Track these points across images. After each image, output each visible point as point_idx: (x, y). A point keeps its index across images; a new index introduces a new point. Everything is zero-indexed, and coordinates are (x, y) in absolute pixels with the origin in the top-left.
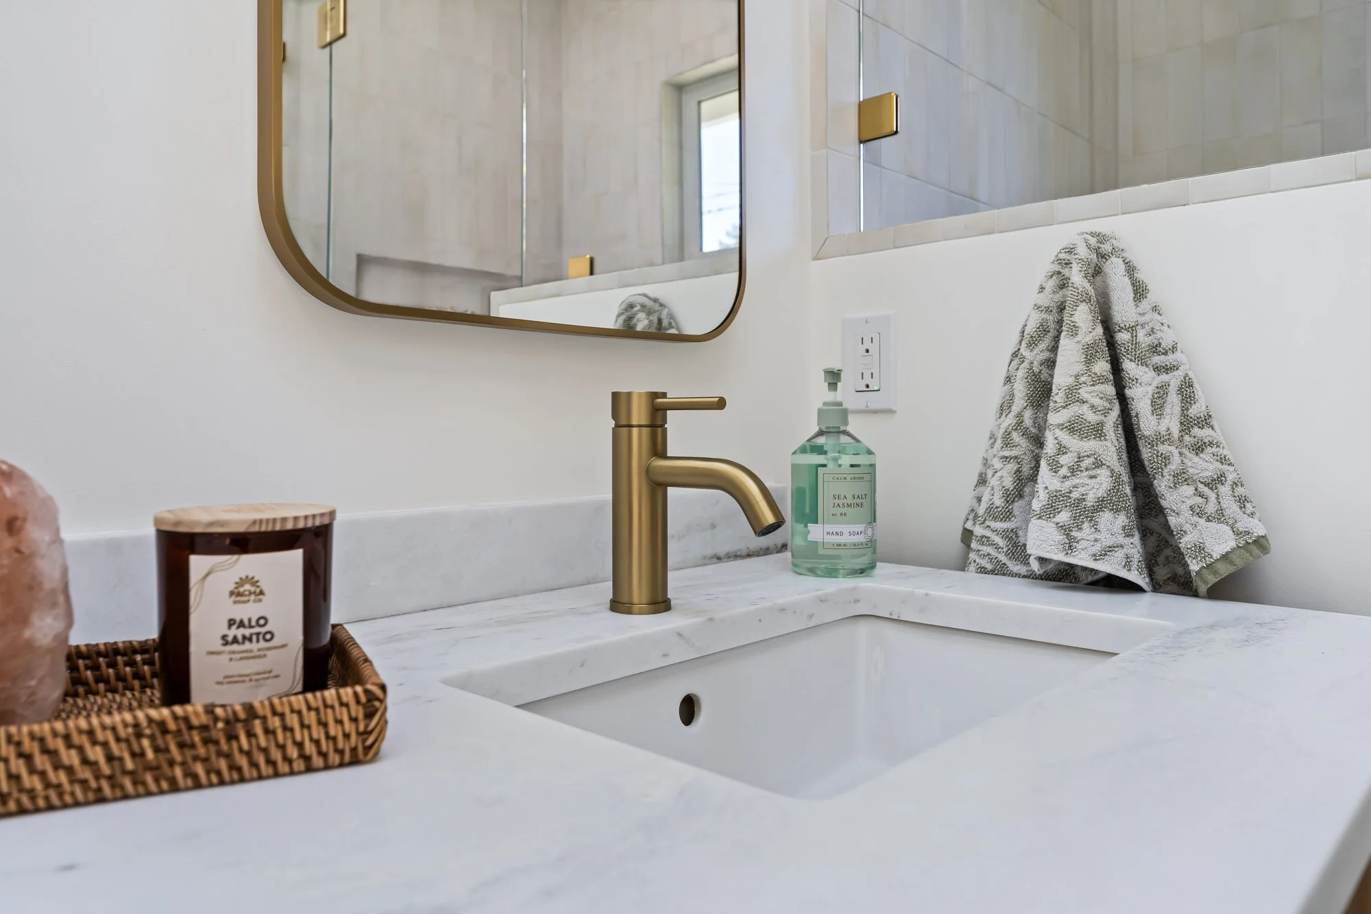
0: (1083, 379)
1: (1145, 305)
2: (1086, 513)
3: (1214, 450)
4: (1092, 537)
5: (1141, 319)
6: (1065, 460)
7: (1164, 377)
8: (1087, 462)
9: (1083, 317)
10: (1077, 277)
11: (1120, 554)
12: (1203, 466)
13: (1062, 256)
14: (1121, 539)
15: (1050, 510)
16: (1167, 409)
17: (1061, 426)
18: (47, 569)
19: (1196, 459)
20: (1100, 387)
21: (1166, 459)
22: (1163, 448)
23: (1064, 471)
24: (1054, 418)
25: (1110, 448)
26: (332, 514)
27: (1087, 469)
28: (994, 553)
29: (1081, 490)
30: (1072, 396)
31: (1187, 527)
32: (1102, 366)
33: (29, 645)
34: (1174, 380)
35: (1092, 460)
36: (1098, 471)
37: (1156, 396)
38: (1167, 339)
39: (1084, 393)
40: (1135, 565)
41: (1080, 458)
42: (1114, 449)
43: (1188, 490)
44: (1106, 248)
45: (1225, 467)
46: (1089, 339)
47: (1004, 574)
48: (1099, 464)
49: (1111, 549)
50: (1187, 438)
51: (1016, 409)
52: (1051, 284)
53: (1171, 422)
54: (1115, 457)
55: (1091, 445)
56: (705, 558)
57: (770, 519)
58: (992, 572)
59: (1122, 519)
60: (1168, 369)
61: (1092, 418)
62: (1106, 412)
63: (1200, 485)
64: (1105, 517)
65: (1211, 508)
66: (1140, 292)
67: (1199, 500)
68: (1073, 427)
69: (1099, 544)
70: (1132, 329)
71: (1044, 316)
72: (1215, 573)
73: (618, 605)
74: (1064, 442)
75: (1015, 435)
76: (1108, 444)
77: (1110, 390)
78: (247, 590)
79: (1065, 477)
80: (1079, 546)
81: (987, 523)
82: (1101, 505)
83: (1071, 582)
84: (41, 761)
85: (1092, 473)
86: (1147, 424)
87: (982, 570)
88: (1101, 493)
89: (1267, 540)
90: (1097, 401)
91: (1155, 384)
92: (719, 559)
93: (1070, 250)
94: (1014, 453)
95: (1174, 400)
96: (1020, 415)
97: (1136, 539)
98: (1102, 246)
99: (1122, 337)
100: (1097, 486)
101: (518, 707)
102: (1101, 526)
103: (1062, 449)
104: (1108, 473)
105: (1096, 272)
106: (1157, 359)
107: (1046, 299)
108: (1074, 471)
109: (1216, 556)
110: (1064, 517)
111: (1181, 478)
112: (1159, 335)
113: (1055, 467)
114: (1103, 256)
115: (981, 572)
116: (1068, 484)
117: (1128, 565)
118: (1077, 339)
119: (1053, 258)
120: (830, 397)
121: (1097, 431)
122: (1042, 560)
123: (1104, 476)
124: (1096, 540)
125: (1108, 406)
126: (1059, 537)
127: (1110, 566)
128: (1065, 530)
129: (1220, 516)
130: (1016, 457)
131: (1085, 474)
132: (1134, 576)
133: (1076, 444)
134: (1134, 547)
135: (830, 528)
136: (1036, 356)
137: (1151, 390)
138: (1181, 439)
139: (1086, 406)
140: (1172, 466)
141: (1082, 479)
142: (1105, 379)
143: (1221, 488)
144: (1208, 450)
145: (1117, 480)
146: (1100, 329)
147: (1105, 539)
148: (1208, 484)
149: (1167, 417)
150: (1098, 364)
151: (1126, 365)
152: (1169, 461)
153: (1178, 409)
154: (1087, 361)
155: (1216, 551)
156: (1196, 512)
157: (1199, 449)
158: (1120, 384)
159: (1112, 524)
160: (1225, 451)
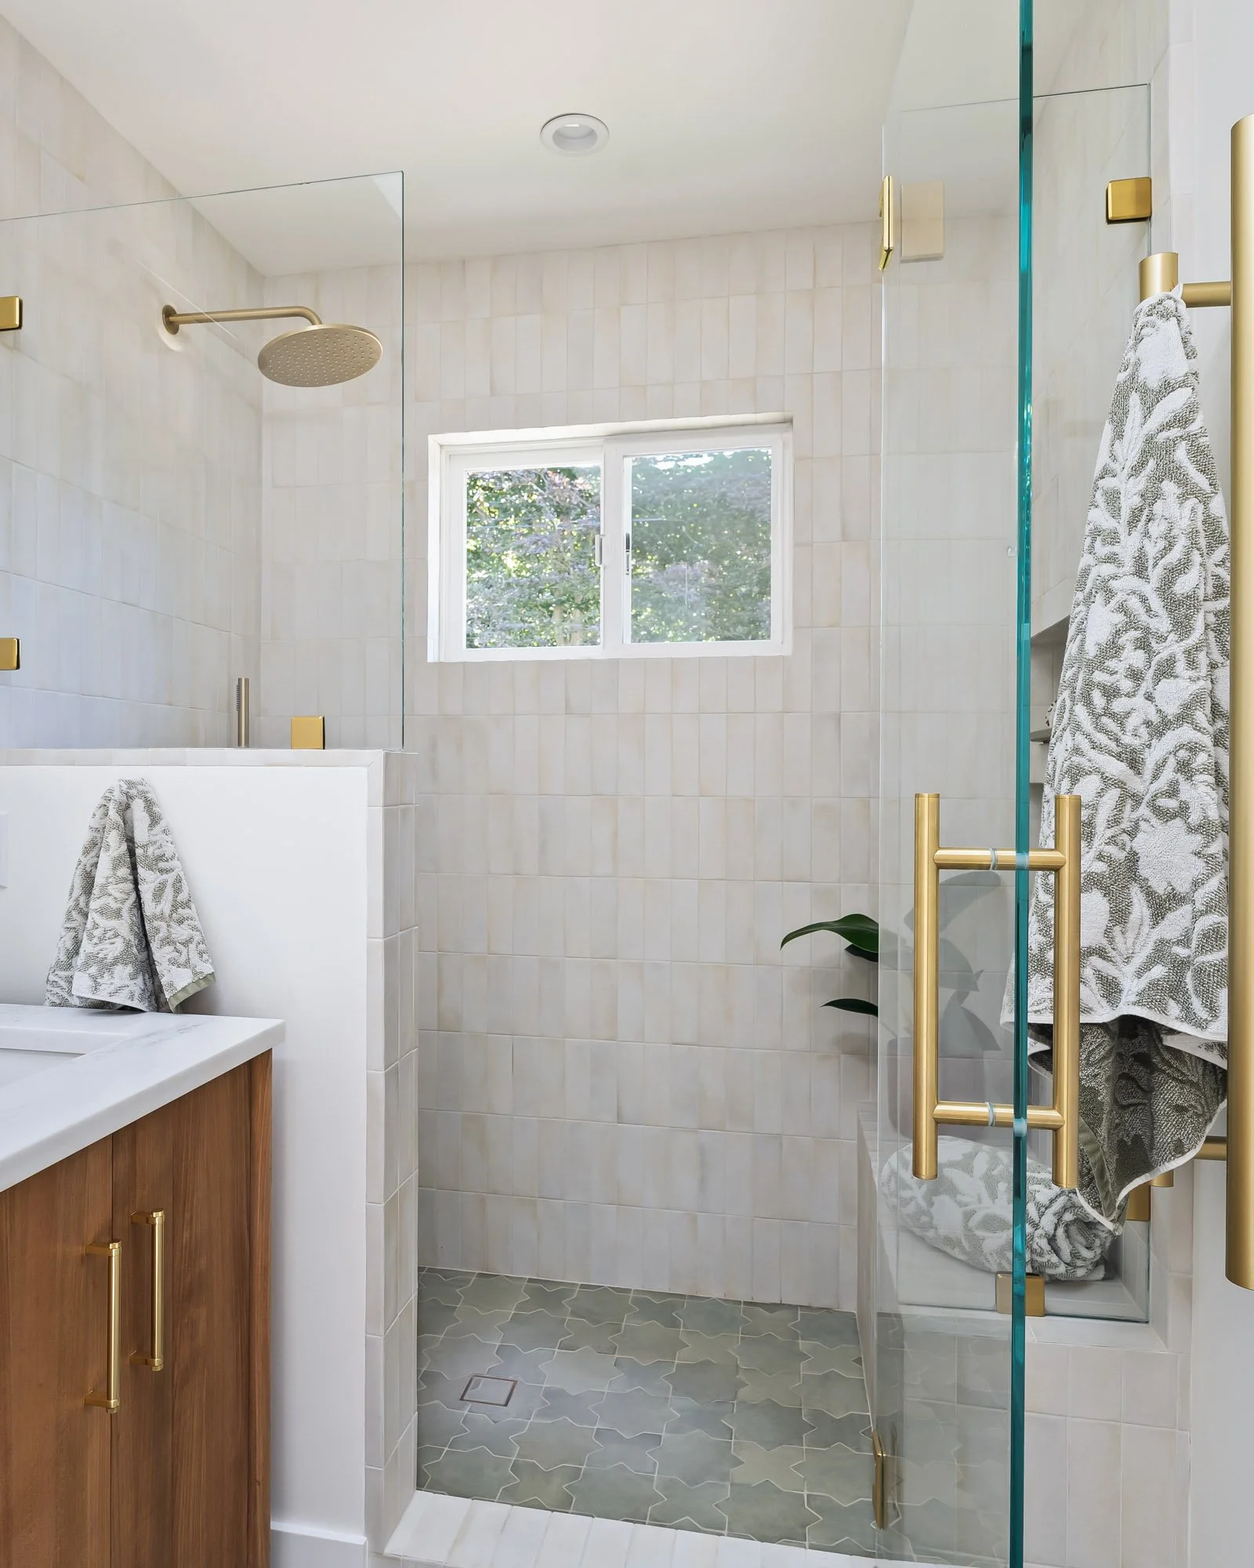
0: (110, 880)
1: (158, 829)
2: (107, 967)
3: (189, 922)
4: (109, 982)
5: (154, 839)
6: (97, 933)
7: (165, 876)
8: (110, 934)
9: (113, 839)
10: (113, 814)
11: (126, 991)
12: (181, 932)
13: (107, 795)
14: (128, 982)
15: (86, 965)
16: (165, 896)
17: (96, 911)
19: (178, 928)
20: (121, 886)
21: (158, 930)
22: (156, 923)
23: (95, 940)
24: (94, 905)
25: (124, 926)
27: (109, 939)
28: (61, 993)
29: (105, 952)
30: (104, 893)
31: (165, 972)
32: (124, 871)
34: (170, 878)
35: (112, 932)
36: (116, 939)
37: (157, 889)
38: (169, 850)
39: (111, 889)
40: (138, 997)
41: (105, 931)
42: (127, 925)
43: (169, 949)
44: (133, 792)
45: (194, 933)
46: (116, 854)
47: (67, 1006)
48: (116, 935)
49: (120, 988)
50: (174, 915)
51: (74, 896)
52: (99, 813)
53: (165, 906)
54: (127, 929)
55: (113, 923)
58: (60, 1005)
59: (130, 969)
60: (167, 871)
61: (114, 905)
62: (123, 901)
63: (178, 944)
64: (119, 969)
65: (182, 960)
66: (155, 819)
67: (176, 954)
68: (102, 912)
69: (112, 986)
70: (144, 847)
71: (95, 834)
72: (177, 999)
74: (97, 922)
75: (73, 913)
76: (123, 922)
77: (130, 886)
79: (96, 944)
80: (101, 988)
81: (56, 972)
82: (117, 961)
83: (110, 1009)
85: (111, 941)
86: (149, 908)
87: (54, 1004)
88: (117, 953)
89: (214, 977)
90: (118, 895)
91: (158, 881)
93: (111, 791)
94: (73, 925)
95: (169, 892)
96: (77, 900)
97: (140, 980)
98: (131, 791)
99: (139, 852)
100: (115, 948)
102: (116, 975)
103: (96, 926)
104: (122, 940)
105: (125, 809)
106: (162, 865)
107: (95, 823)
108: (101, 940)
109: (179, 988)
110: (93, 970)
111: (167, 941)
112: (164, 848)
113: (91, 937)
114: (129, 797)
115: (52, 1006)
116: (98, 948)
117: (132, 997)
118: (108, 854)
119: (102, 795)
121: (118, 914)
122: (80, 998)
123: (119, 942)
124: (112, 984)
125: (126, 897)
126: (90, 983)
127: (121, 1000)
128: (94, 978)
129: (187, 964)
130: (74, 928)
131: (108, 941)
132: (135, 1004)
133: (104, 923)
134: (138, 985)
136: (88, 861)
137: (153, 886)
138: (170, 916)
139: (111, 897)
140: (161, 935)
141: (106, 945)
142: (125, 880)
143: (191, 946)
144: (186, 922)
145: (128, 945)
146: (124, 847)
147: (118, 982)
148: (183, 944)
149: (163, 902)
150: (122, 870)
151: (140, 870)
152: (159, 931)
153: (171, 898)
154: (115, 868)
155: (180, 985)
156: (173, 962)
157: (180, 922)
158: (136, 883)
159: (123, 972)
160: (196, 923)
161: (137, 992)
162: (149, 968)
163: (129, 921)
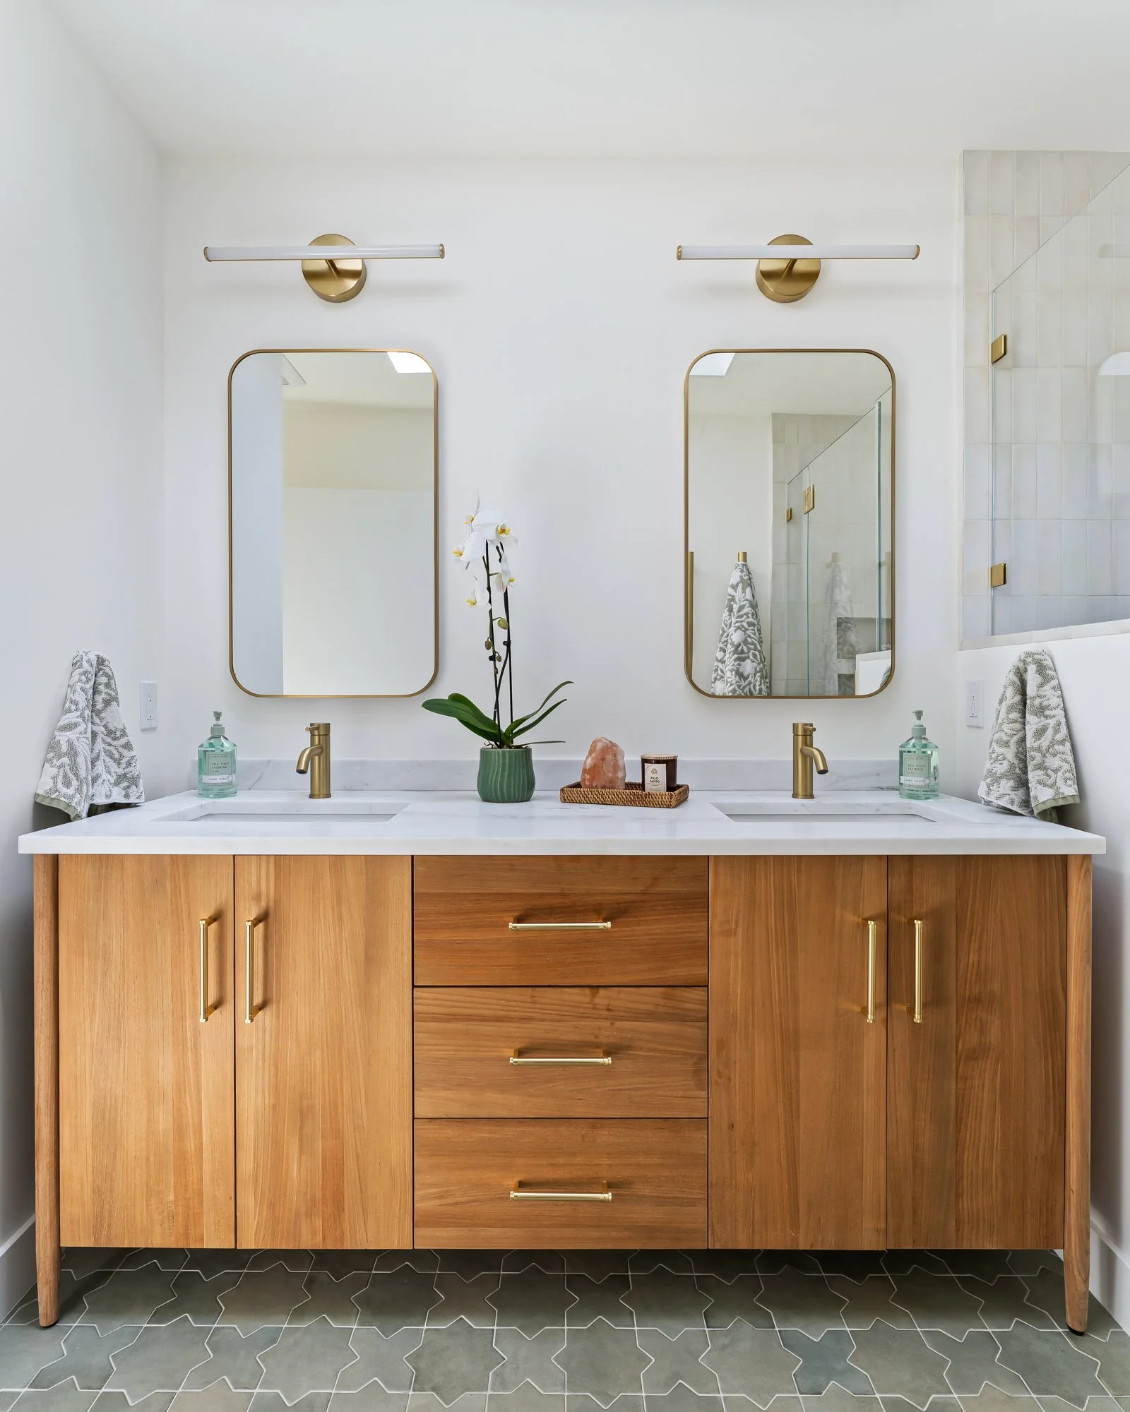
1: (1047, 686)
2: (996, 779)
3: (1061, 755)
4: (996, 790)
5: (1042, 693)
6: (993, 756)
7: (1047, 721)
8: (1000, 757)
9: (1012, 692)
10: (1011, 675)
11: (1008, 798)
12: (1053, 762)
14: (1009, 792)
15: (986, 777)
16: (1045, 734)
17: (995, 741)
18: (620, 763)
19: (1051, 759)
20: (1011, 725)
21: (1033, 758)
23: (992, 761)
24: (995, 737)
25: (1011, 753)
26: (677, 756)
29: (996, 769)
31: (1034, 789)
32: (1016, 715)
33: (618, 777)
34: (1053, 722)
35: (1001, 756)
36: (1005, 761)
37: (1039, 730)
38: (1054, 702)
39: (1004, 727)
40: (1016, 803)
41: (998, 755)
42: (1013, 752)
43: (1040, 772)
44: (1030, 660)
45: (1064, 763)
46: (1011, 702)
48: (1005, 759)
49: (1003, 796)
50: (1051, 750)
53: (1044, 742)
54: (1013, 755)
55: (1004, 750)
56: (872, 787)
57: (822, 768)
59: (1012, 783)
60: (1051, 717)
61: (1005, 738)
62: (1012, 736)
63: (1049, 770)
64: (1003, 781)
65: (1050, 781)
66: (1045, 680)
67: (1045, 777)
69: (1000, 793)
70: (1033, 699)
72: (1039, 809)
73: (795, 796)
74: (995, 749)
76: (1010, 750)
77: (1018, 726)
78: (654, 771)
79: (992, 763)
80: (992, 793)
82: (1002, 776)
84: (616, 796)
85: (1001, 762)
86: (1030, 743)
88: (1004, 771)
90: (1008, 731)
91: (1042, 724)
92: (882, 789)
95: (1048, 732)
97: (1017, 791)
98: (1027, 659)
99: (1028, 702)
100: (1003, 767)
101: (727, 815)
102: (1001, 786)
103: (993, 751)
104: (1008, 763)
105: (1021, 671)
106: (1045, 712)
108: (996, 760)
109: (1040, 801)
110: (989, 780)
111: (1042, 766)
112: (1051, 701)
113: (990, 758)
114: (1026, 663)
116: (992, 766)
117: (1012, 803)
118: (1008, 703)
120: (918, 722)
121: (1007, 744)
123: (1006, 763)
124: (999, 791)
125: (1015, 733)
126: (986, 788)
127: (1006, 804)
128: (988, 786)
129: (1052, 786)
131: (999, 762)
132: (1015, 808)
133: (998, 749)
134: (1016, 795)
135: (909, 778)
137: (1037, 727)
138: (1048, 750)
139: (1003, 733)
140: (1035, 762)
141: (997, 765)
142: (1015, 721)
143: (1059, 773)
144: (1058, 755)
145: (1012, 766)
146: (1018, 698)
147: (1002, 791)
148: (1053, 771)
149: (1043, 739)
150: (1013, 714)
151: (1027, 715)
152: (1035, 758)
153: (1050, 737)
154: (1008, 712)
155: (1042, 799)
156: (1039, 782)
157: (1054, 755)
158: (1024, 724)
159: (1006, 785)
160: (1066, 757)
161: (1017, 800)
162: (1023, 783)
163: (1015, 750)
